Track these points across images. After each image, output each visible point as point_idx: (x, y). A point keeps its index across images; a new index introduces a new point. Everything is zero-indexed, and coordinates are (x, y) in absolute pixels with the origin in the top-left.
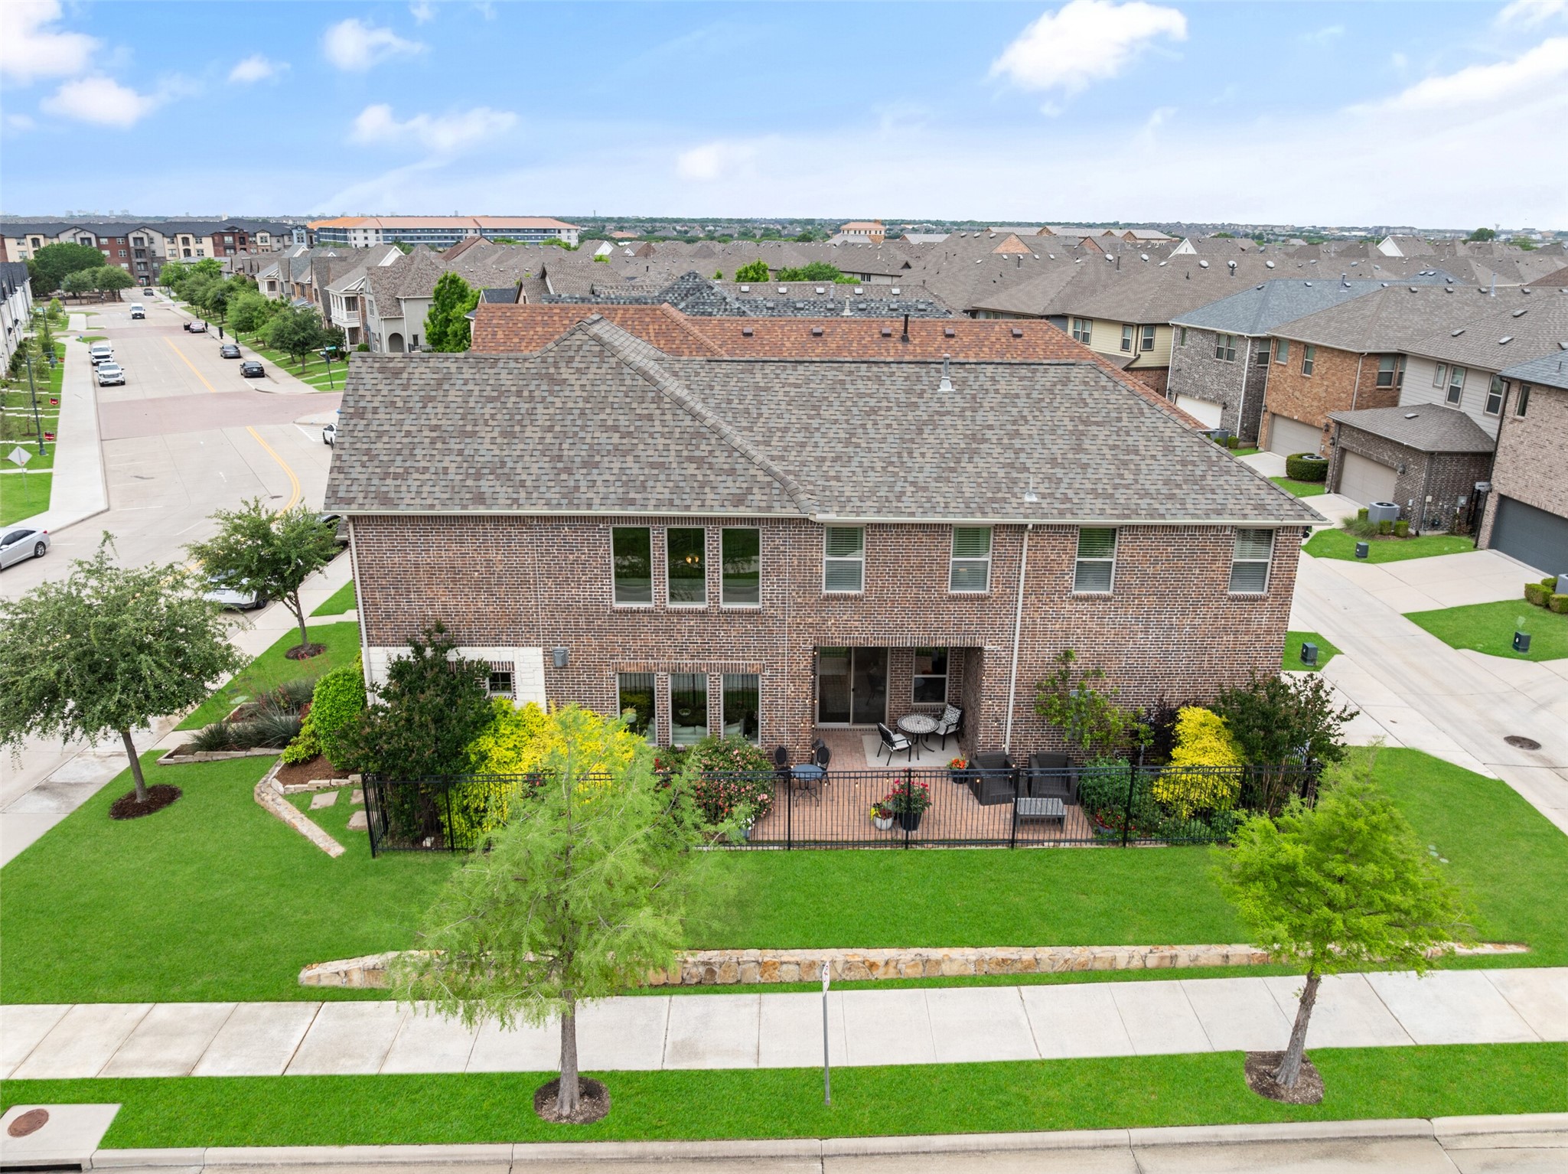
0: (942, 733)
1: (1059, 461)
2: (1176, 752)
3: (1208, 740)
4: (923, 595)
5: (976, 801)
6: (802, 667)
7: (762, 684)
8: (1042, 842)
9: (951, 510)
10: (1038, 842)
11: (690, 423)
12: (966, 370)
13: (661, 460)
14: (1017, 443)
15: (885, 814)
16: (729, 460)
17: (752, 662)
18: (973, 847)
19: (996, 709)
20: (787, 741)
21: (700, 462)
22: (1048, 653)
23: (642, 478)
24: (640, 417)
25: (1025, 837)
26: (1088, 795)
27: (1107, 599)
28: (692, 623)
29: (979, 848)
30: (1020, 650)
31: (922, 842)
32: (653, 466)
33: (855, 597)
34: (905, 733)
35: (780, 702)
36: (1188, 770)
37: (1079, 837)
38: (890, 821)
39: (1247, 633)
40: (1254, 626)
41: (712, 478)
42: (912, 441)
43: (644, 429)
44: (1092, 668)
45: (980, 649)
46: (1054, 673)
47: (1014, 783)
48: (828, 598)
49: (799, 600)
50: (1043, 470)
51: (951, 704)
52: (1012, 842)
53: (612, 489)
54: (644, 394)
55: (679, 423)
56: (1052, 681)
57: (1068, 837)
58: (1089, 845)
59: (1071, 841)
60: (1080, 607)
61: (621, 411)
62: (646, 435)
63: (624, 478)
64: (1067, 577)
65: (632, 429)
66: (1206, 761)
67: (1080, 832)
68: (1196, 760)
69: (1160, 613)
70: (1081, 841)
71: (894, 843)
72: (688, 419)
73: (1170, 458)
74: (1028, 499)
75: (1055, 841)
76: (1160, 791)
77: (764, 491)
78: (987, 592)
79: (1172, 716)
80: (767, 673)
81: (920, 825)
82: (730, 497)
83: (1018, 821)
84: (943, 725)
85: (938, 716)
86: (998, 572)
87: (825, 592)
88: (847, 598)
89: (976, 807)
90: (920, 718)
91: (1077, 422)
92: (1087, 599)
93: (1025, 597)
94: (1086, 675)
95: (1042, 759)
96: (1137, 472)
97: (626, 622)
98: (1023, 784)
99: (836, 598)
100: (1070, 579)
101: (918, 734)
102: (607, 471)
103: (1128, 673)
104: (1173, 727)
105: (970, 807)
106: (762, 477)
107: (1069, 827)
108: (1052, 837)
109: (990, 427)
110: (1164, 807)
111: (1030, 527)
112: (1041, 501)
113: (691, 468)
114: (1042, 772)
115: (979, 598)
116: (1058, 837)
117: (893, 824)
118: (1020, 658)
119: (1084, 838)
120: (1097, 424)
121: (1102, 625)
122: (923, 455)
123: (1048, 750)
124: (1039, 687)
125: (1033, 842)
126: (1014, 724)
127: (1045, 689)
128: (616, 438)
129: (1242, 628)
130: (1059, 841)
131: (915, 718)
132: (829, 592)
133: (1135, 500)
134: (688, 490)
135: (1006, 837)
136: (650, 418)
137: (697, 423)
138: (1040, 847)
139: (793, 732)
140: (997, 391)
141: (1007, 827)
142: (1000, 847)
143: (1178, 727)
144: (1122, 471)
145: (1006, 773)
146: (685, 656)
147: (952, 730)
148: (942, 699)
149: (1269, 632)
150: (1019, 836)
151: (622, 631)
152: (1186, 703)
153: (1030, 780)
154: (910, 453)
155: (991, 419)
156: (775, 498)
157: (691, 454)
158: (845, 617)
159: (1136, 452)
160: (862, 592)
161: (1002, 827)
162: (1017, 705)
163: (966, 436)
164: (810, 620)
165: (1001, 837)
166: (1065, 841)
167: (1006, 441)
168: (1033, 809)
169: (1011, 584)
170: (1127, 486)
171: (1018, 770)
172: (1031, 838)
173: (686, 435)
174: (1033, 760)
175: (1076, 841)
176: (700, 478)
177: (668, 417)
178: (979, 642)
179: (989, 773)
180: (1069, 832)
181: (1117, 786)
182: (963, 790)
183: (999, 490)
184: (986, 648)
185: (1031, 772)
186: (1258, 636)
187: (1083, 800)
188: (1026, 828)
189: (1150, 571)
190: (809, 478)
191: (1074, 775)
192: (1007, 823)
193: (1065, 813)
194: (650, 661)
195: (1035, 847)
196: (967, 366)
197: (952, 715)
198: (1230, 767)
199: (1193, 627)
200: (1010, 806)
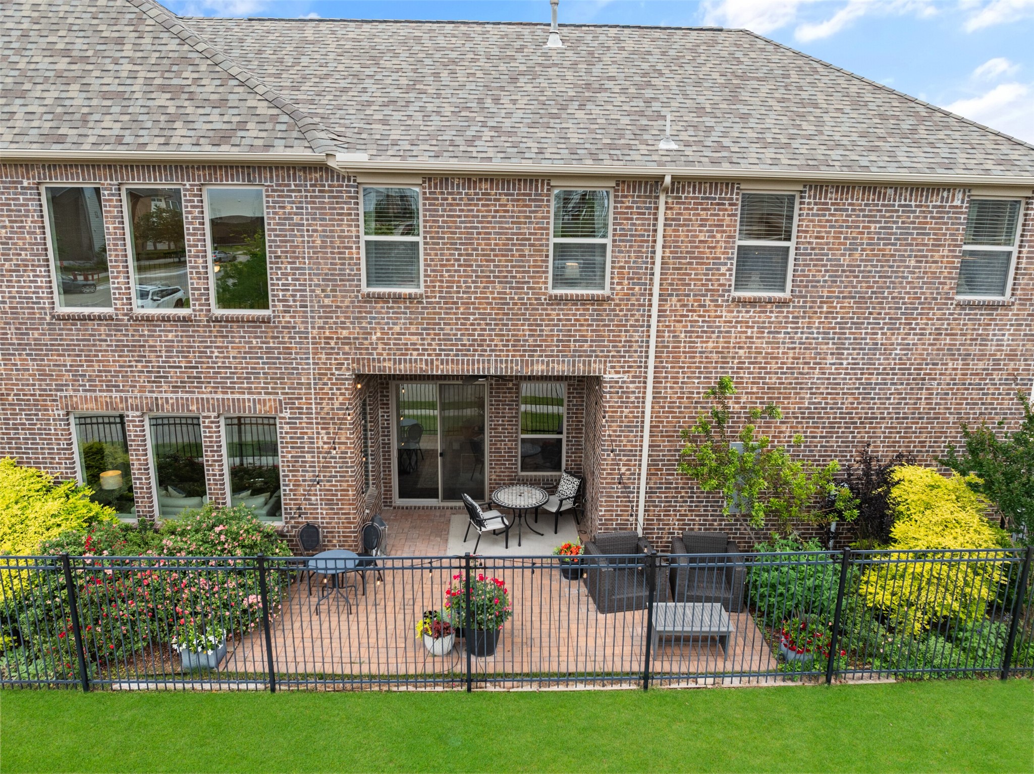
0: (554, 510)
1: (708, 110)
2: (899, 530)
3: (946, 509)
4: (511, 295)
5: (592, 607)
6: (336, 405)
7: (283, 430)
8: (696, 676)
9: (548, 156)
10: (688, 676)
11: (174, 47)
12: (582, 32)
13: (121, 88)
14: (649, 93)
15: (439, 630)
16: (221, 89)
17: (263, 397)
18: (580, 687)
19: (623, 470)
20: (321, 515)
21: (175, 92)
22: (698, 387)
23: (85, 110)
24: (105, 41)
25: (667, 668)
26: (762, 596)
27: (783, 303)
28: (170, 336)
29: (590, 687)
30: (657, 381)
31: (495, 678)
32: (105, 95)
33: (410, 297)
34: (499, 507)
35: (308, 457)
36: (920, 556)
37: (755, 668)
38: (447, 642)
39: (981, 357)
40: (991, 348)
41: (189, 110)
42: (502, 88)
43: (106, 54)
44: (759, 408)
45: (598, 380)
46: (704, 415)
47: (648, 576)
48: (369, 298)
49: (327, 301)
50: (685, 119)
51: (566, 472)
52: (646, 677)
53: (35, 124)
54: (119, 16)
55: (160, 48)
56: (704, 426)
57: (737, 668)
58: (771, 683)
59: (741, 674)
60: (743, 316)
61: (81, 34)
62: (108, 61)
63: (59, 110)
64: (723, 269)
65: (90, 53)
66: (949, 542)
67: (756, 658)
68: (935, 541)
69: (858, 325)
70: (758, 674)
71: (450, 678)
72: (173, 45)
73: (862, 111)
74: (663, 145)
75: (715, 675)
76: (871, 590)
77: (262, 127)
78: (607, 292)
79: (884, 479)
80: (287, 414)
81: (500, 646)
82: (211, 134)
83: (655, 639)
84: (555, 499)
85: (551, 488)
86: (622, 259)
87: (365, 289)
88: (397, 298)
89: (592, 615)
90: (525, 489)
91: (729, 76)
92: (753, 302)
93: (663, 298)
94: (751, 417)
95: (690, 543)
96: (820, 123)
97: (74, 333)
98: (661, 580)
99: (380, 298)
100: (728, 272)
101: (520, 509)
102: (37, 102)
103: (811, 416)
104: (888, 492)
105: (583, 615)
106: (263, 109)
107: (739, 651)
108: (711, 668)
109: (612, 78)
110: (881, 615)
111: (668, 180)
112: (683, 148)
113: (162, 99)
114: (692, 560)
115: (594, 300)
116: (720, 667)
117: (455, 646)
118: (656, 393)
119: (763, 668)
120: (758, 79)
121: (775, 344)
122: (514, 102)
123: (697, 528)
124: (686, 435)
125: (679, 677)
126: (650, 492)
127: (693, 440)
128: (63, 64)
129: (975, 349)
130: (723, 675)
131: (516, 489)
132: (372, 290)
133: (821, 150)
134: (149, 124)
135: (636, 668)
136: (120, 41)
137: (186, 47)
138: (692, 685)
139: (330, 502)
140: (623, 49)
141: (637, 650)
142: (625, 686)
143: (895, 492)
144: (798, 122)
145: (632, 561)
146: (165, 387)
147: (568, 505)
148: (558, 467)
149: (1012, 356)
150: (657, 666)
151: (69, 349)
152: (901, 459)
153: (673, 574)
154: (496, 100)
155: (613, 71)
156: (279, 135)
157: (167, 82)
158: (397, 329)
159: (816, 106)
160: (421, 290)
161: (627, 649)
162: (653, 463)
163: (576, 86)
164: (345, 333)
165: (627, 668)
166: (733, 674)
167: (632, 90)
168: (679, 622)
169: (641, 278)
170: (810, 137)
171: (653, 557)
172: (675, 669)
173: (165, 61)
174: (678, 545)
175: (750, 674)
176: (172, 110)
177: (147, 40)
178: (596, 369)
179: (612, 561)
180: (739, 658)
181: (810, 583)
182: (578, 589)
183: (621, 136)
184: (607, 377)
185: (673, 560)
186: (997, 362)
187: (753, 604)
188: (669, 651)
189: (845, 261)
190: (342, 121)
191: (739, 566)
192: (637, 642)
193: (732, 628)
194: (114, 394)
195: (683, 685)
196: (583, 28)
197: (568, 486)
198: (988, 550)
199: (906, 347)
200: (640, 616)
